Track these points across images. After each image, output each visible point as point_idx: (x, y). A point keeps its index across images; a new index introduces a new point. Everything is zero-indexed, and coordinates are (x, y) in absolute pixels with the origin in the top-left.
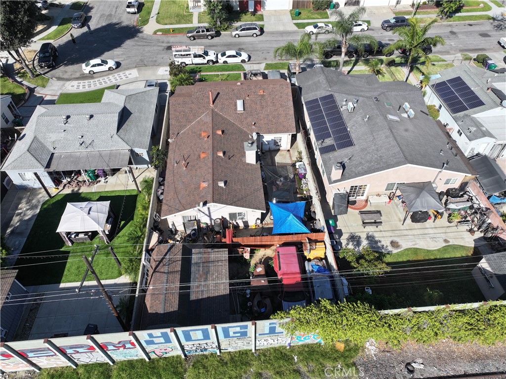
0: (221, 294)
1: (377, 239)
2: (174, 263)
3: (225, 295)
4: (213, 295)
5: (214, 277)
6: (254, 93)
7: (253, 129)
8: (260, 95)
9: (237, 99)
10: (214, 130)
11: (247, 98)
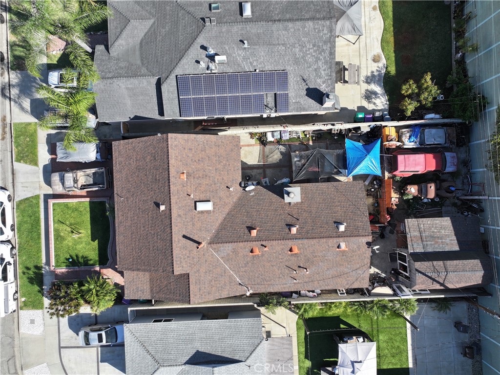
0: (451, 224)
1: (369, 74)
2: (436, 267)
3: (451, 220)
4: (453, 231)
5: (436, 230)
6: (183, 186)
7: (235, 190)
8: (187, 178)
9: (195, 211)
10: (250, 240)
11: (192, 196)
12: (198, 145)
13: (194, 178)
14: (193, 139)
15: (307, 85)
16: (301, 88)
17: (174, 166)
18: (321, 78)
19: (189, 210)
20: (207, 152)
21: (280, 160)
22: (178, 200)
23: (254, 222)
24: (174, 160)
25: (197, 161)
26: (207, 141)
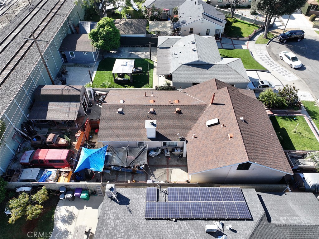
5: (59, 113)
6: (229, 130)
7: (191, 137)
8: (228, 136)
9: (219, 119)
10: (180, 106)
11: (222, 126)
12: (222, 159)
13: (222, 137)
14: (227, 162)
15: (128, 208)
16: (133, 206)
17: (239, 140)
18: (113, 212)
19: (223, 118)
20: (215, 156)
21: (155, 170)
22: (231, 121)
23: (178, 117)
24: (240, 144)
25: (222, 148)
26: (216, 163)
